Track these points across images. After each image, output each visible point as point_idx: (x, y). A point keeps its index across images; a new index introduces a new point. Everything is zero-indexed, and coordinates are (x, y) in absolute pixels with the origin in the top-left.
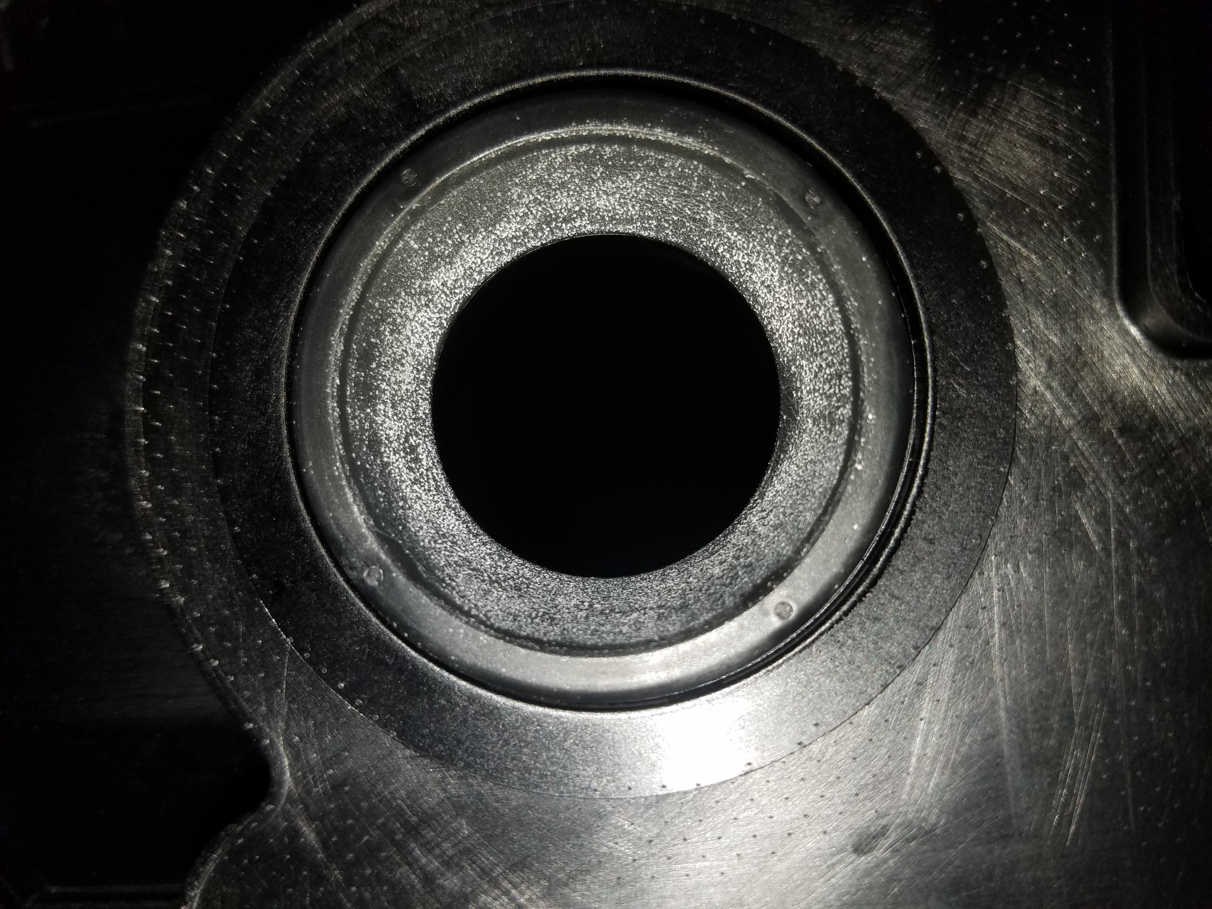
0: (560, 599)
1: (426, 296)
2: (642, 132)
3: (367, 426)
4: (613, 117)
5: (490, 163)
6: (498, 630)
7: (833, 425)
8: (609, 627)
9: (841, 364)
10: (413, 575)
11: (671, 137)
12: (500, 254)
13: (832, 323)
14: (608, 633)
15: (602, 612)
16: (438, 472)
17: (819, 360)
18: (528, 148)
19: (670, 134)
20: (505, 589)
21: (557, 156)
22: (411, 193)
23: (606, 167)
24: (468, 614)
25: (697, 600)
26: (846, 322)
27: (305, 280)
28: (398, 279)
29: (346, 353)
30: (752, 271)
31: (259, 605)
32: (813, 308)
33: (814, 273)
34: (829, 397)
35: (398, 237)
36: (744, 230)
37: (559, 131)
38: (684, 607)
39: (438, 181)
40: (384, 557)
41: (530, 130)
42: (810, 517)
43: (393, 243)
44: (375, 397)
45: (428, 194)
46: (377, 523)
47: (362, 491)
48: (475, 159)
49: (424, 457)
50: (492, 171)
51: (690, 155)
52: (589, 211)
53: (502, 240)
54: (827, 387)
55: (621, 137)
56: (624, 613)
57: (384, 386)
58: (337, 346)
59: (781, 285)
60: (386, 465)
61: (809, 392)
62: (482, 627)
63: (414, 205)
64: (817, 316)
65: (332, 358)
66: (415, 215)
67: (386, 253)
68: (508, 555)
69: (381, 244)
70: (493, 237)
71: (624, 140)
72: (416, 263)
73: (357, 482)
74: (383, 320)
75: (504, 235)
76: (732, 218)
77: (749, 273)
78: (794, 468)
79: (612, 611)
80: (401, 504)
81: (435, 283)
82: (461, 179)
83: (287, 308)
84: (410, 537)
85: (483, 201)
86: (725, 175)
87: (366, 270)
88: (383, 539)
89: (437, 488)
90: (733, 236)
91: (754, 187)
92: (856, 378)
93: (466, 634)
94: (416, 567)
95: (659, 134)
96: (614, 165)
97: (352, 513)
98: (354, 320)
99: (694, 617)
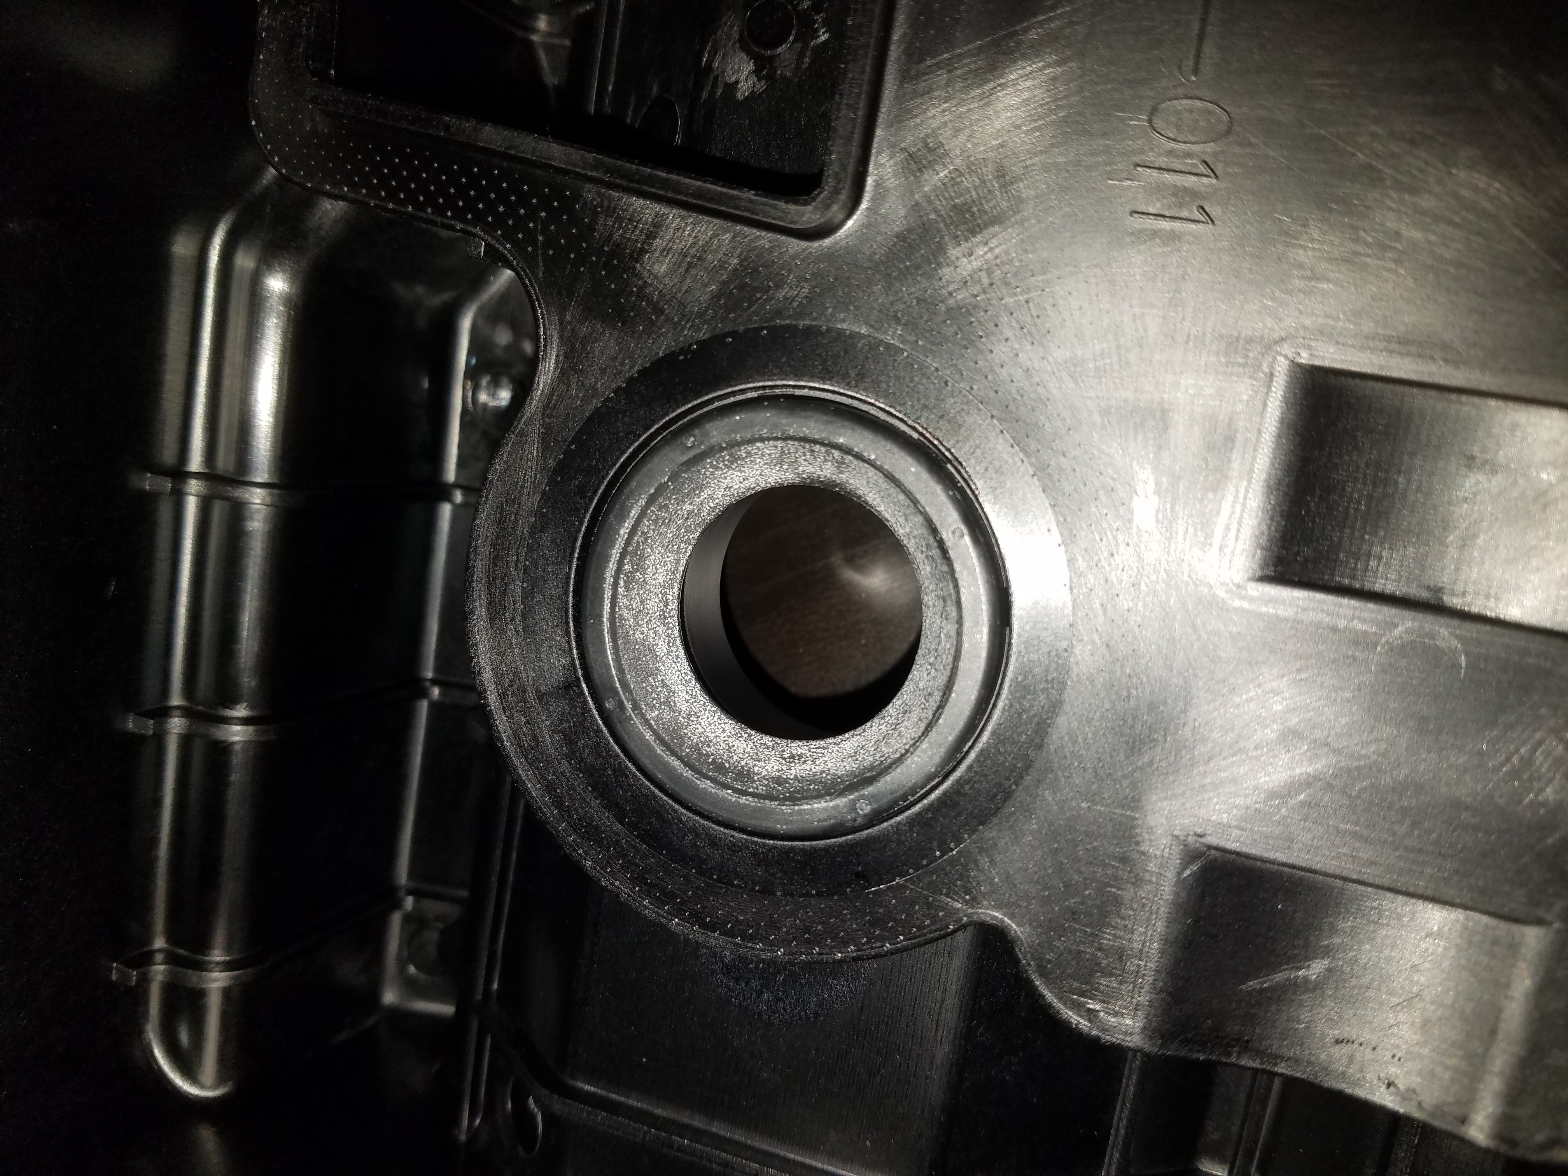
0: (921, 685)
1: (691, 716)
2: (620, 543)
3: (766, 782)
4: (606, 559)
5: (616, 648)
6: (923, 734)
7: (844, 463)
8: (944, 657)
9: (804, 448)
10: (871, 781)
11: (628, 524)
12: (677, 657)
13: (776, 447)
14: (947, 658)
15: (936, 658)
16: (814, 744)
17: (801, 460)
18: (612, 620)
19: (626, 525)
20: (902, 722)
21: (622, 601)
22: (621, 705)
23: (638, 570)
24: (907, 751)
25: (942, 589)
26: (776, 439)
27: (660, 794)
28: (674, 731)
29: (713, 780)
30: (731, 487)
31: (868, 893)
32: (763, 455)
33: (740, 451)
34: (826, 460)
35: (647, 722)
36: (701, 488)
37: (606, 596)
38: (944, 599)
39: (618, 685)
40: (852, 797)
41: (601, 616)
42: (902, 497)
43: (650, 727)
44: (749, 771)
45: (624, 694)
46: (830, 794)
47: (806, 798)
48: (610, 657)
49: (800, 751)
50: (621, 647)
51: (643, 514)
52: (664, 588)
53: (668, 652)
54: (819, 460)
55: (620, 557)
56: (940, 643)
57: (743, 763)
58: (705, 785)
59: (744, 472)
60: (796, 777)
61: (822, 471)
62: (918, 744)
63: (629, 706)
64: (769, 455)
65: (713, 791)
66: (636, 707)
67: (655, 733)
68: (884, 713)
69: (648, 736)
70: (664, 658)
71: (623, 555)
72: (667, 716)
73: (799, 799)
74: (699, 749)
75: (665, 650)
76: (691, 494)
77: (732, 490)
78: (870, 495)
79: (936, 650)
80: (824, 775)
81: (684, 707)
82: (621, 670)
83: (676, 811)
84: (847, 776)
85: (639, 659)
86: (662, 495)
87: (663, 751)
88: (841, 794)
89: (824, 748)
90: (704, 495)
91: (674, 477)
92: (815, 442)
93: (918, 756)
94: (867, 777)
95: (624, 531)
96: (637, 565)
97: (818, 808)
98: (692, 768)
99: (950, 595)
